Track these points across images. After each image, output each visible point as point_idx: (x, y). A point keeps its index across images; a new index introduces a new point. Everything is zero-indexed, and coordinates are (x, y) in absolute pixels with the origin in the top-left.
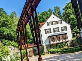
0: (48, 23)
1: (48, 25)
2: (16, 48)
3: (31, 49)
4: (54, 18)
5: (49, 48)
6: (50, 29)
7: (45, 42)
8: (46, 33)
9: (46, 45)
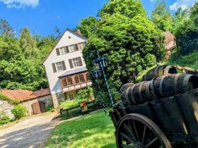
0: (57, 50)
1: (58, 54)
2: (5, 102)
3: (36, 101)
4: (70, 37)
5: (62, 99)
6: (63, 62)
7: (55, 88)
8: (55, 71)
9: (57, 94)
